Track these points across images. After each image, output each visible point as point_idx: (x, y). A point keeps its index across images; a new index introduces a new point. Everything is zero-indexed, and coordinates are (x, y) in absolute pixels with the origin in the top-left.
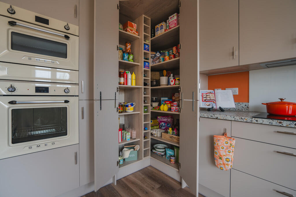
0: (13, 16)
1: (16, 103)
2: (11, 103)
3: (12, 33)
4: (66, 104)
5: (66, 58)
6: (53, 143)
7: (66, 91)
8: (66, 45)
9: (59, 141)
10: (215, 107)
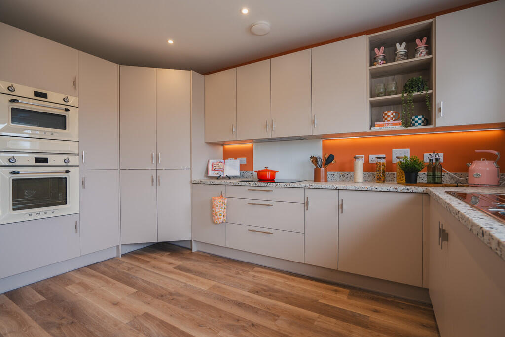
0: (13, 93)
1: (19, 173)
2: (13, 173)
3: (12, 108)
4: (66, 174)
5: (65, 129)
6: (53, 212)
7: (66, 161)
8: (65, 117)
9: (59, 210)
10: (222, 175)
